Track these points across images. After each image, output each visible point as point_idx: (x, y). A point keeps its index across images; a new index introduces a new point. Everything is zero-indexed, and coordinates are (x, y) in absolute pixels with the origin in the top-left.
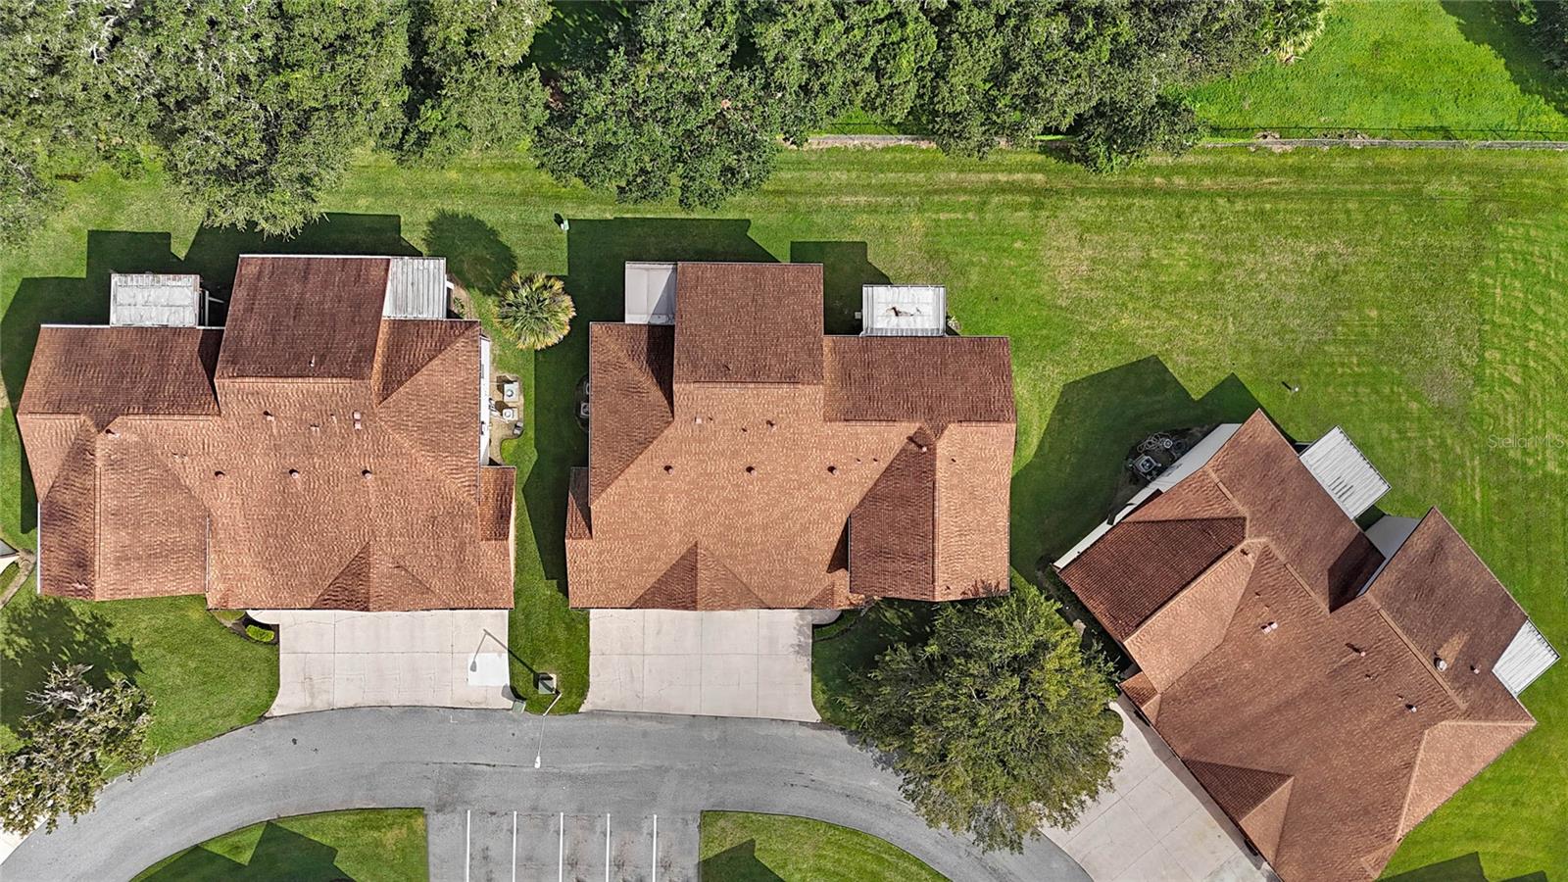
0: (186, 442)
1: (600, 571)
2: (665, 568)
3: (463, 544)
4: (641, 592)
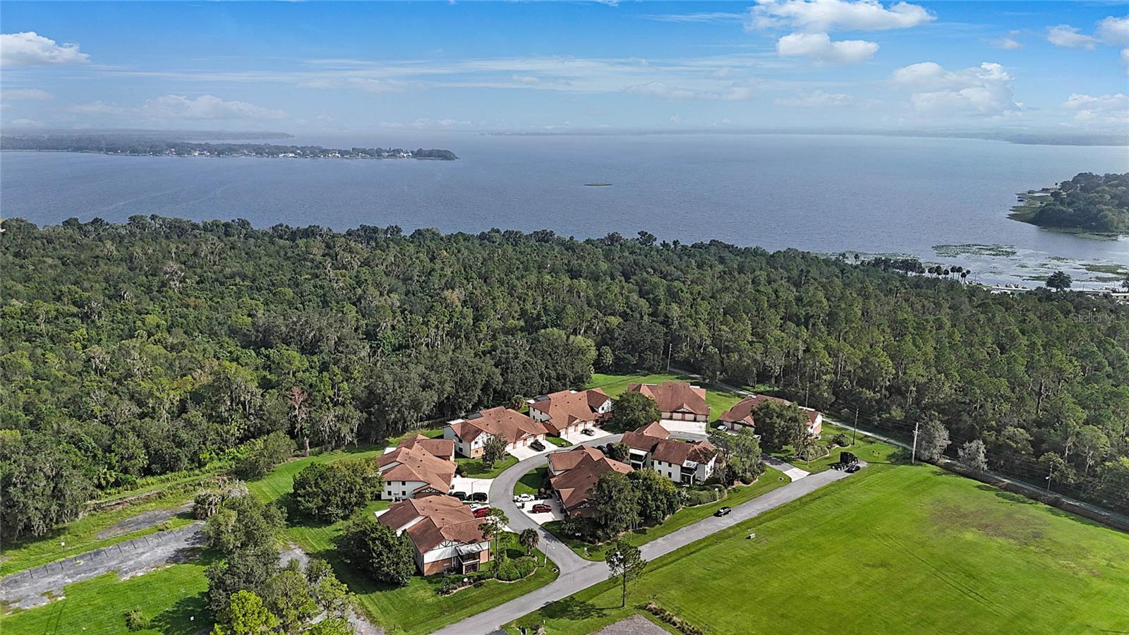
0: (479, 422)
1: (558, 423)
2: (567, 419)
3: (532, 424)
4: (567, 424)
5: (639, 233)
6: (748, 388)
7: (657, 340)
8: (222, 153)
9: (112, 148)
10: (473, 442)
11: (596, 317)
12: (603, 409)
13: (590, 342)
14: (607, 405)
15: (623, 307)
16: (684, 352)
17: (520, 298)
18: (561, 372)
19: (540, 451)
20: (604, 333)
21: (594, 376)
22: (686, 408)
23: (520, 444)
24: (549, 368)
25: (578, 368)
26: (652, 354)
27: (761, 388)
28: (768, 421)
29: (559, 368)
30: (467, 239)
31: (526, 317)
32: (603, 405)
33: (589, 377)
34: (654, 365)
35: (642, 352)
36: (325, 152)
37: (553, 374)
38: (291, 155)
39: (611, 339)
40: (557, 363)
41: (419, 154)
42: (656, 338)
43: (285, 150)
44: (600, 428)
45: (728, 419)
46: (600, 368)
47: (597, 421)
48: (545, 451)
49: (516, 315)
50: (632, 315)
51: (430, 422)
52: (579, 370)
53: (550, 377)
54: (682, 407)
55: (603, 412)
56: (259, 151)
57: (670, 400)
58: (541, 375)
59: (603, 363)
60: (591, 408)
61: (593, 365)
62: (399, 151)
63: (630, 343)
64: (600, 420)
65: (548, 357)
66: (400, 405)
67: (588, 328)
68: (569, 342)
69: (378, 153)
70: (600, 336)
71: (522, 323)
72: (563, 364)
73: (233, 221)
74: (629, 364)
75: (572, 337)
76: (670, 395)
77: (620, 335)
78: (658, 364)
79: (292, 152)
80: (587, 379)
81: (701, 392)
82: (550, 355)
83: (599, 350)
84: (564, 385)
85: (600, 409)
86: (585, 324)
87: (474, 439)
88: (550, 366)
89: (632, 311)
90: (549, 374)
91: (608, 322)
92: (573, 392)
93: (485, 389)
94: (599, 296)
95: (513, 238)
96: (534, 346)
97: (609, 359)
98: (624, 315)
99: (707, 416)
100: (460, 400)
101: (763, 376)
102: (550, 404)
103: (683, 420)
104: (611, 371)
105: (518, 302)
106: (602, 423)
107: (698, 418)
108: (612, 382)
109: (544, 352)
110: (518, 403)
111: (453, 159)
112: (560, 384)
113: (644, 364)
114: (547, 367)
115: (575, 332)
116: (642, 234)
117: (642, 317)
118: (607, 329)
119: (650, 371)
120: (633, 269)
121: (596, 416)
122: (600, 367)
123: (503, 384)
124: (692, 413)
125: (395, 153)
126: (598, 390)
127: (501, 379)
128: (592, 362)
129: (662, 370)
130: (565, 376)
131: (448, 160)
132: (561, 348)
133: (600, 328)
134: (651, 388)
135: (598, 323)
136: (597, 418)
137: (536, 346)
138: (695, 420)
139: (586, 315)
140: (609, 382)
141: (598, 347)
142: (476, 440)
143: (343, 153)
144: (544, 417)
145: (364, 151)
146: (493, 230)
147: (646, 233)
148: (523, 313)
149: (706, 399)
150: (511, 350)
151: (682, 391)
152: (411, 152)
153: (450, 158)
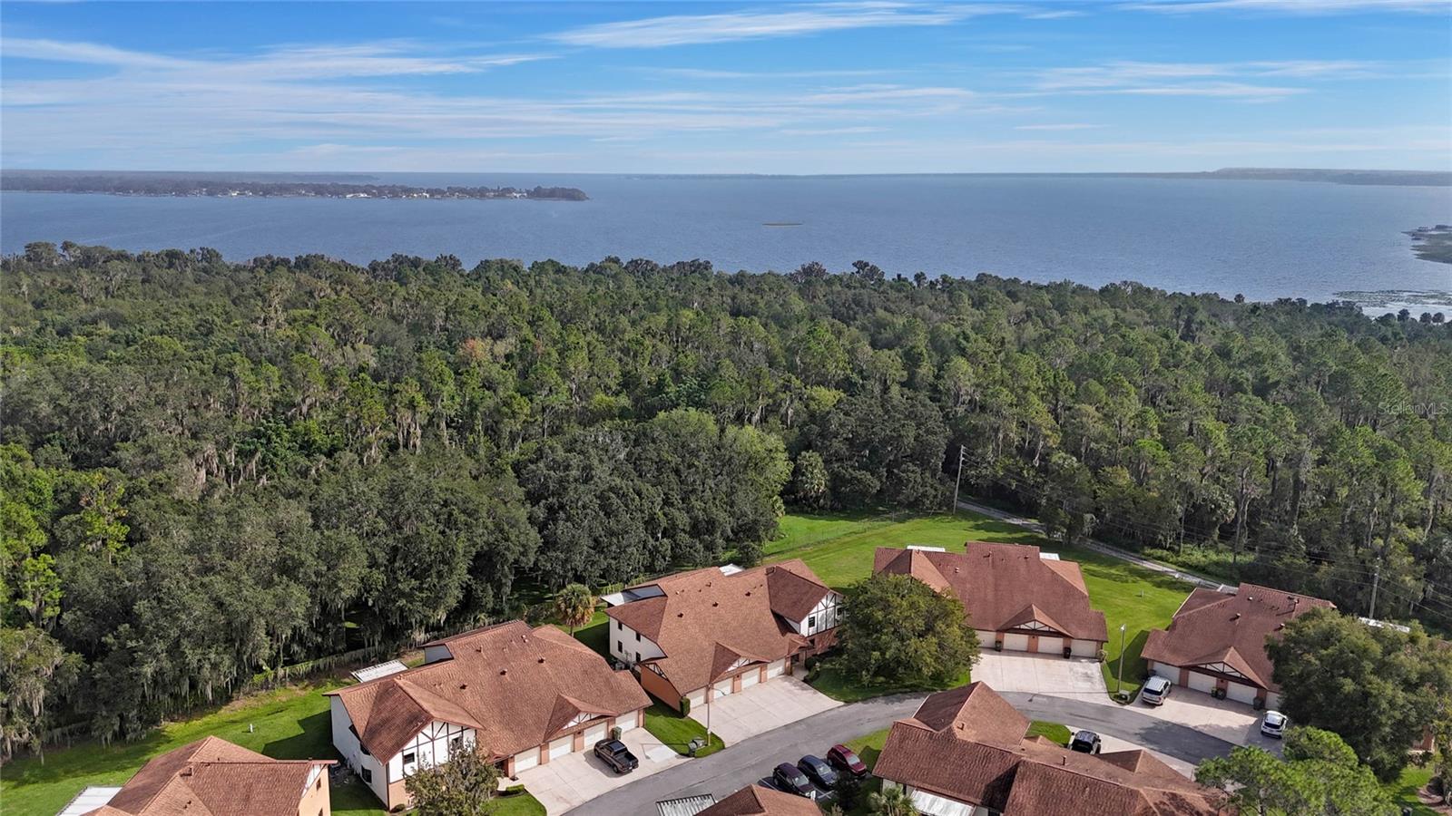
0: (439, 677)
1: (682, 671)
2: (712, 659)
3: (607, 679)
4: (709, 674)
5: (854, 265)
6: (1159, 552)
7: (931, 438)
8: (269, 194)
10: (398, 758)
11: (786, 387)
12: (812, 623)
13: (774, 440)
14: (823, 610)
15: (844, 369)
16: (992, 463)
17: (625, 351)
18: (701, 515)
19: (619, 773)
20: (805, 424)
21: (785, 521)
22: (1041, 620)
23: (560, 749)
24: (672, 505)
25: (744, 503)
26: (919, 470)
27: (1197, 556)
28: (1349, 686)
29: (698, 504)
30: (561, 270)
31: (638, 391)
32: (813, 613)
33: (771, 525)
34: (924, 495)
35: (896, 463)
36: (408, 191)
37: (683, 519)
38: (362, 195)
39: (821, 435)
40: (693, 491)
41: (538, 193)
42: (927, 431)
43: (355, 190)
44: (805, 681)
45: (1167, 656)
46: (796, 501)
47: (795, 658)
48: (635, 775)
49: (613, 385)
50: (863, 386)
51: (321, 662)
52: (748, 509)
53: (674, 527)
54: (1027, 615)
55: (812, 631)
56: (321, 190)
57: (990, 597)
58: (651, 523)
59: (804, 490)
60: (780, 619)
61: (781, 494)
62: (511, 191)
63: (865, 445)
64: (803, 656)
65: (673, 477)
66: (174, 633)
67: (769, 411)
68: (725, 441)
69: (481, 193)
70: (796, 430)
71: (624, 401)
72: (708, 494)
73: (191, 251)
74: (864, 494)
75: (732, 430)
76: (990, 579)
77: (842, 425)
78: (934, 493)
79: (364, 192)
80: (767, 530)
81: (1071, 571)
82: (677, 472)
83: (794, 460)
84: (710, 547)
85: (805, 622)
86: (762, 402)
87: (399, 746)
88: (676, 498)
89: (864, 378)
90: (672, 520)
91: (813, 399)
92: (730, 569)
93: (484, 564)
94: (792, 352)
95: (641, 269)
96: (639, 449)
97: (818, 480)
98: (847, 385)
99: (1101, 643)
100: (402, 602)
101: (1198, 524)
102: (663, 611)
103: (1032, 652)
104: (822, 508)
105: (620, 360)
106: (808, 666)
107: (1077, 647)
108: (826, 536)
109: (661, 465)
110: (575, 608)
111: (583, 200)
112: (699, 546)
113: (899, 493)
114: (667, 502)
115: (740, 419)
116: (861, 265)
117: (886, 389)
118: (812, 415)
119: (916, 508)
120: (851, 312)
121: (792, 644)
122: (796, 499)
123: (541, 551)
124: (1058, 634)
125: (504, 193)
126: (796, 566)
127: (534, 537)
128: (780, 488)
129: (943, 508)
130: (711, 525)
131: (575, 200)
132: (704, 455)
133: (796, 413)
134: (936, 560)
135: (792, 401)
136: (794, 652)
137: (644, 450)
138: (1066, 654)
139: (765, 382)
140: (821, 538)
141: (794, 452)
142: (410, 748)
143: (432, 192)
144: (646, 649)
145: (463, 191)
146: (609, 259)
147: (867, 265)
148: (628, 382)
149: (1089, 591)
150: (575, 460)
151: (1023, 570)
152: (528, 192)
153: (579, 199)
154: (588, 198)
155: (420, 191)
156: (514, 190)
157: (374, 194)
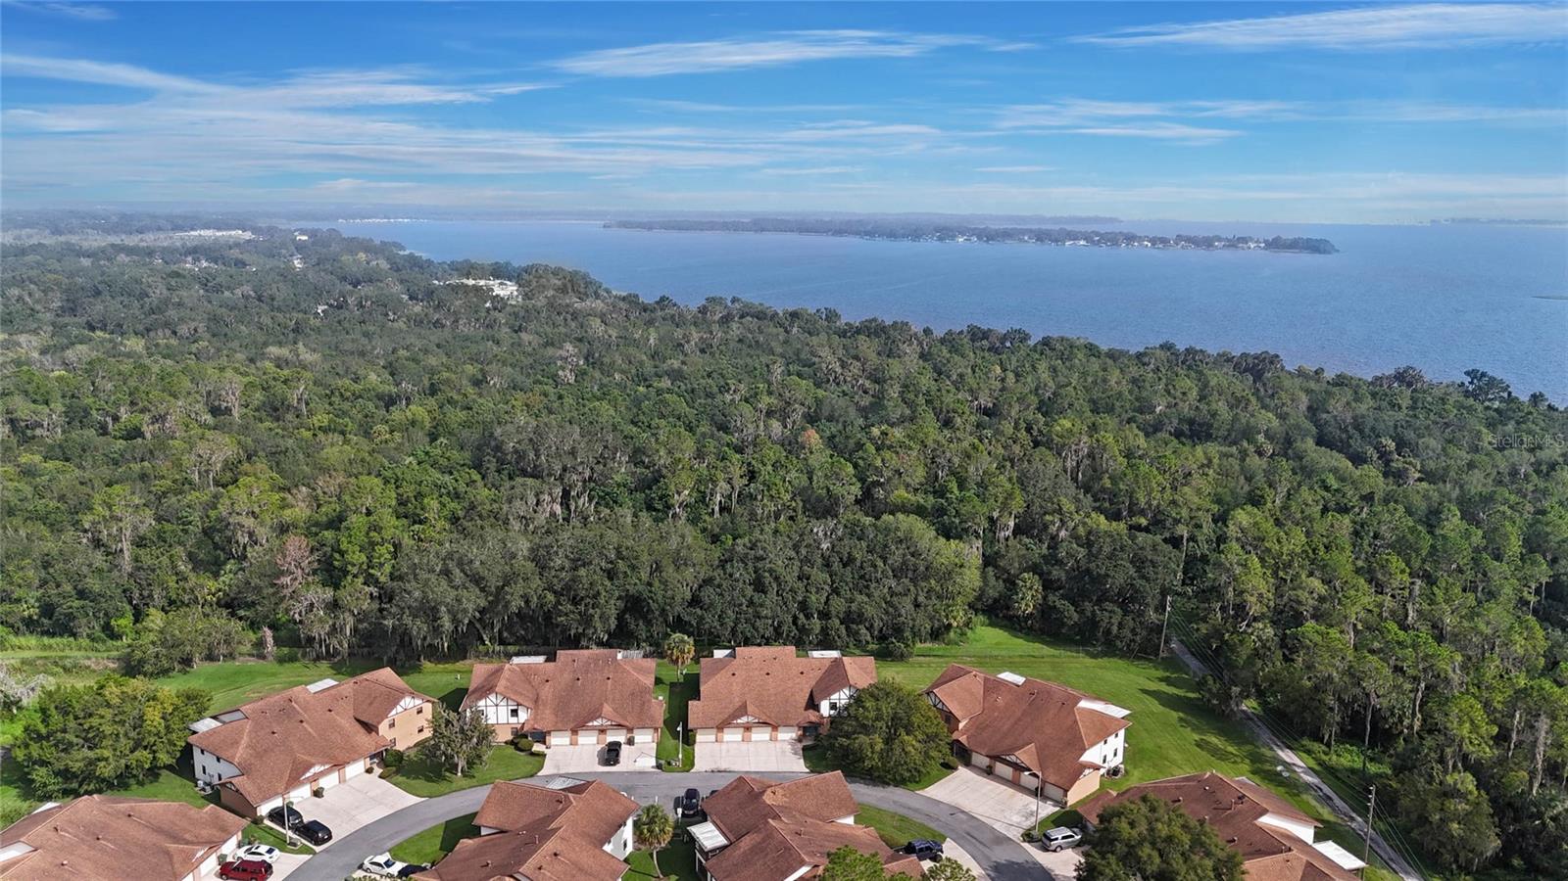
2: (732, 711)
3: (644, 702)
8: (993, 239)
9: (871, 233)
11: (1055, 510)
12: (832, 707)
14: (845, 699)
22: (1022, 756)
23: (586, 737)
27: (1345, 757)
32: (833, 699)
34: (1119, 637)
36: (1130, 239)
38: (1081, 242)
41: (1275, 244)
43: (1074, 236)
44: (803, 749)
46: (1009, 618)
47: (805, 730)
54: (1017, 750)
55: (833, 714)
56: (1041, 236)
57: (1007, 726)
60: (811, 698)
62: (1244, 240)
69: (1207, 243)
79: (1084, 239)
85: (825, 705)
87: (474, 703)
99: (1065, 791)
103: (1014, 783)
107: (1048, 789)
111: (1329, 253)
116: (1476, 375)
124: (1031, 772)
125: (1234, 243)
131: (1320, 252)
134: (991, 686)
136: (802, 724)
138: (1038, 792)
145: (1189, 240)
151: (1051, 714)
152: (1265, 242)
153: (1325, 252)
154: (1338, 251)
155: (1140, 239)
156: (1251, 239)
157: (1093, 242)
